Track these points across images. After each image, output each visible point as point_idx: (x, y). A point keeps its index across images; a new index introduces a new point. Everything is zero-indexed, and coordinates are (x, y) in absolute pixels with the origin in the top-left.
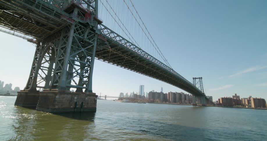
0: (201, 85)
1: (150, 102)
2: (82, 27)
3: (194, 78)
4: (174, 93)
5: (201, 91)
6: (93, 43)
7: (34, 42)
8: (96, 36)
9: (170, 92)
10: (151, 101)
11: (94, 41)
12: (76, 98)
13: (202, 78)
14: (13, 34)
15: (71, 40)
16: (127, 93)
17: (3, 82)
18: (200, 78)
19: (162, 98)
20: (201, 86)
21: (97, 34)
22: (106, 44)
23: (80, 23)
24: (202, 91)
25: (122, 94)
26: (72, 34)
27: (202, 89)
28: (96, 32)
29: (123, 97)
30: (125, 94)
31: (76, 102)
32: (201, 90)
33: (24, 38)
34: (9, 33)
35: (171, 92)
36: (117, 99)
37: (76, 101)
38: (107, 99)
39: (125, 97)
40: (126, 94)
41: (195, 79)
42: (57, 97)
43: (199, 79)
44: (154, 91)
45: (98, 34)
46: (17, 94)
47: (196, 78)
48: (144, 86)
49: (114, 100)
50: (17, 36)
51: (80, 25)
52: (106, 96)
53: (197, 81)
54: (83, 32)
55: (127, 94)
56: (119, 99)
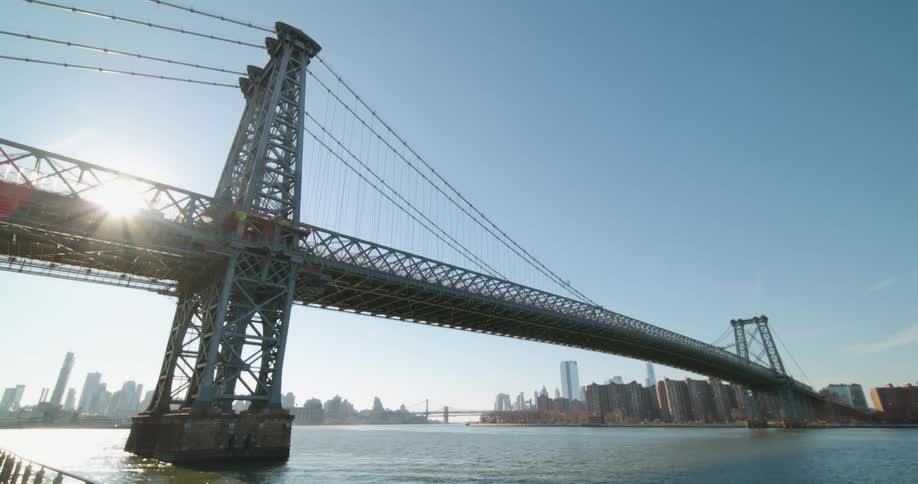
0: (769, 346)
1: (587, 422)
2: (255, 255)
3: (733, 323)
4: (683, 382)
5: (773, 370)
6: (284, 287)
7: (172, 294)
8: (294, 268)
9: (663, 379)
10: (591, 418)
11: (287, 282)
12: (232, 425)
13: (765, 319)
14: (128, 286)
15: (227, 292)
16: (522, 393)
17: (140, 386)
18: (756, 320)
19: (636, 406)
20: (767, 349)
21: (295, 263)
22: (324, 281)
23: (248, 249)
24: (778, 367)
25: (502, 398)
26: (230, 277)
27: (775, 360)
28: (293, 259)
29: (508, 410)
30: (513, 400)
31: (233, 436)
32: (772, 363)
33: (149, 289)
34: (119, 285)
35: (667, 380)
36: (477, 419)
37: (231, 432)
38: (451, 419)
39: (514, 410)
40: (518, 400)
41: (738, 324)
42: (187, 425)
43: (755, 326)
44: (619, 378)
45: (299, 264)
46: (131, 423)
47: (744, 318)
48: (575, 363)
49: (468, 424)
50: (134, 287)
51: (250, 254)
52: (446, 408)
53: (752, 331)
54: (258, 269)
55: (521, 397)
56: (484, 420)
